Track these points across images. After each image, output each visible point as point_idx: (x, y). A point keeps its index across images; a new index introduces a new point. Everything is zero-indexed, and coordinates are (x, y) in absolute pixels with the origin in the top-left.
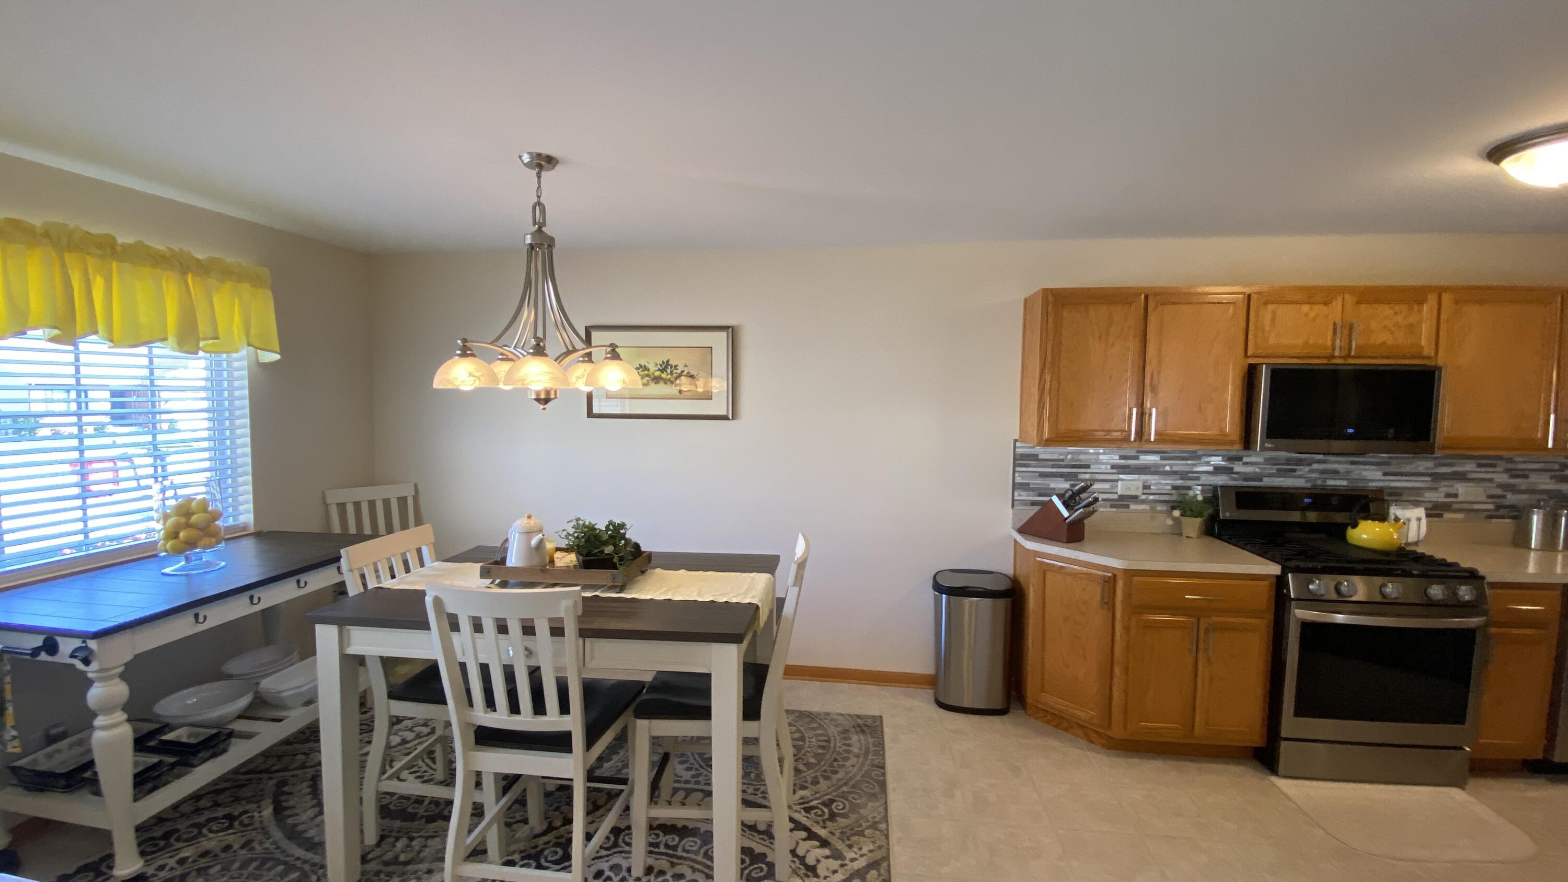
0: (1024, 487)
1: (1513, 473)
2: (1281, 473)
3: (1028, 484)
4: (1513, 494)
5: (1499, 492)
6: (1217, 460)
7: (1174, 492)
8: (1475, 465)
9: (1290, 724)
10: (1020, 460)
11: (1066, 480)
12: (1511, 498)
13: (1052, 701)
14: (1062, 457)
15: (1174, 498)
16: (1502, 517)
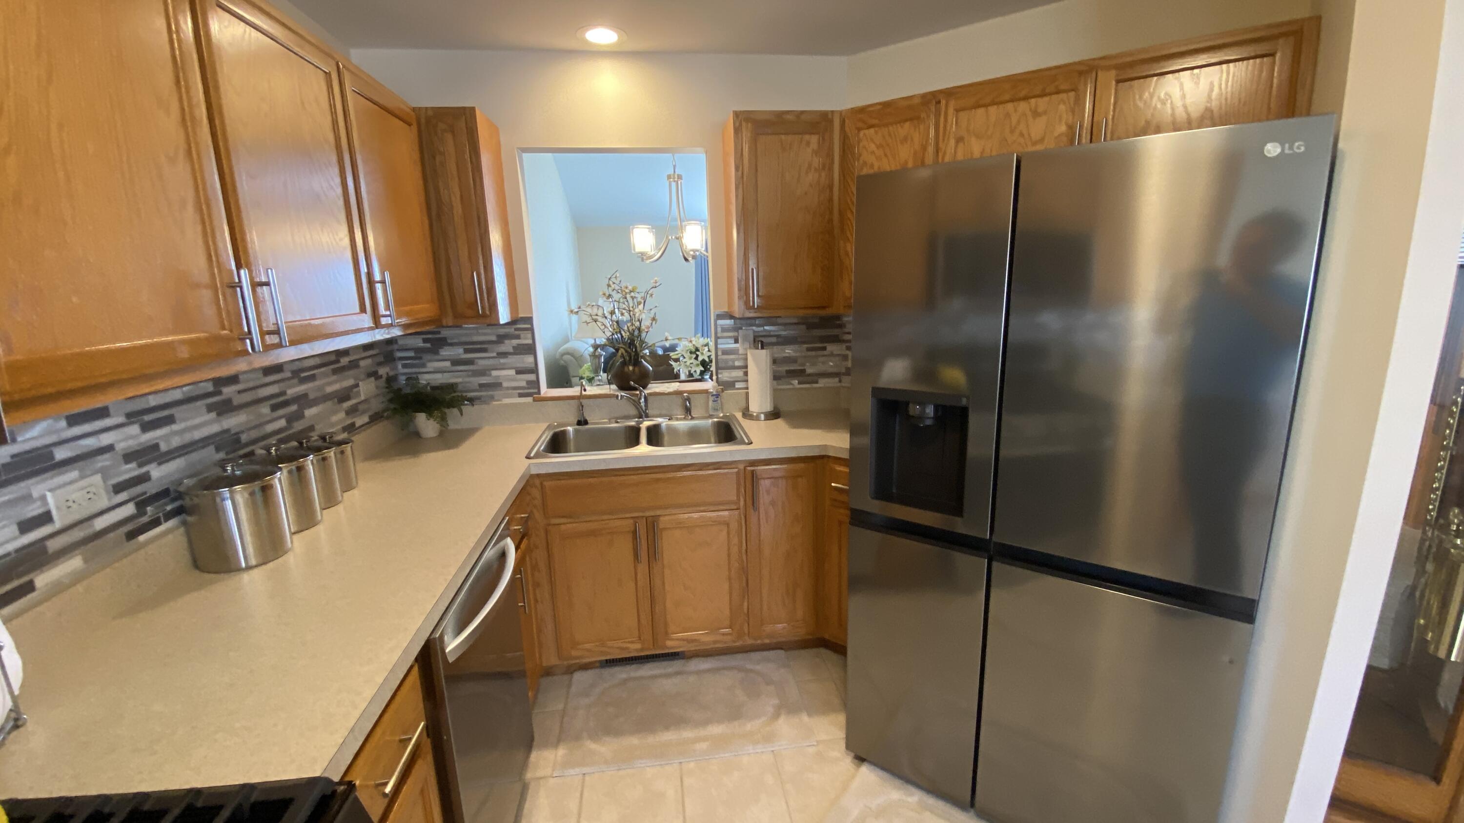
1: (147, 418)
4: (160, 464)
5: (131, 470)
12: (159, 473)
16: (155, 523)
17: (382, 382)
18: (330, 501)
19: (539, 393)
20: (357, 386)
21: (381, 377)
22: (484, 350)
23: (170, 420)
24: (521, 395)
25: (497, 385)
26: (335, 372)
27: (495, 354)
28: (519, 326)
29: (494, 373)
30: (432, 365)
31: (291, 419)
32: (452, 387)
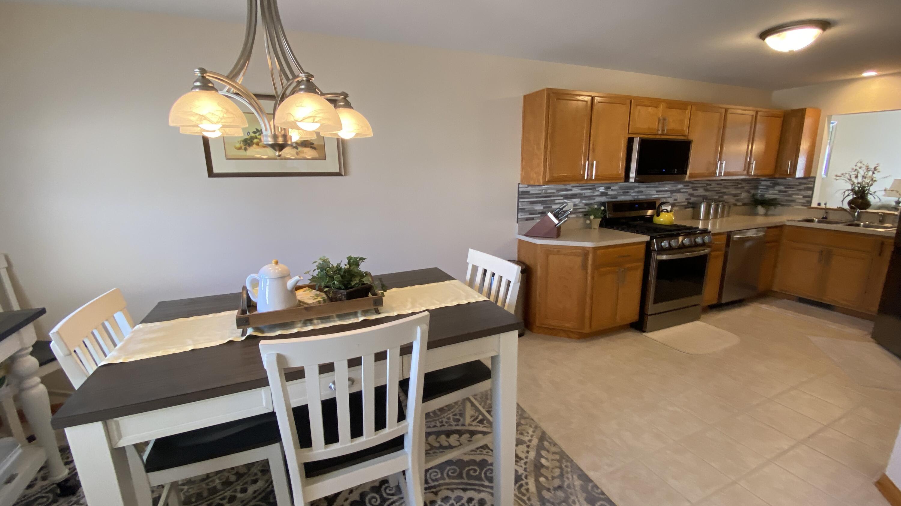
0: (523, 210)
2: (625, 193)
3: (524, 209)
4: (695, 197)
5: (689, 197)
6: (602, 189)
7: (585, 207)
8: (683, 186)
9: (651, 308)
10: (522, 195)
11: (542, 205)
12: (693, 199)
13: (554, 323)
14: (540, 192)
15: (587, 210)
16: (689, 208)
17: (749, 195)
18: (722, 216)
19: (810, 205)
20: (741, 193)
21: (751, 193)
22: (793, 188)
23: (697, 190)
24: (802, 206)
25: (793, 201)
26: (735, 188)
27: (796, 190)
28: (810, 180)
29: (794, 196)
30: (771, 192)
31: (720, 197)
32: (775, 199)
